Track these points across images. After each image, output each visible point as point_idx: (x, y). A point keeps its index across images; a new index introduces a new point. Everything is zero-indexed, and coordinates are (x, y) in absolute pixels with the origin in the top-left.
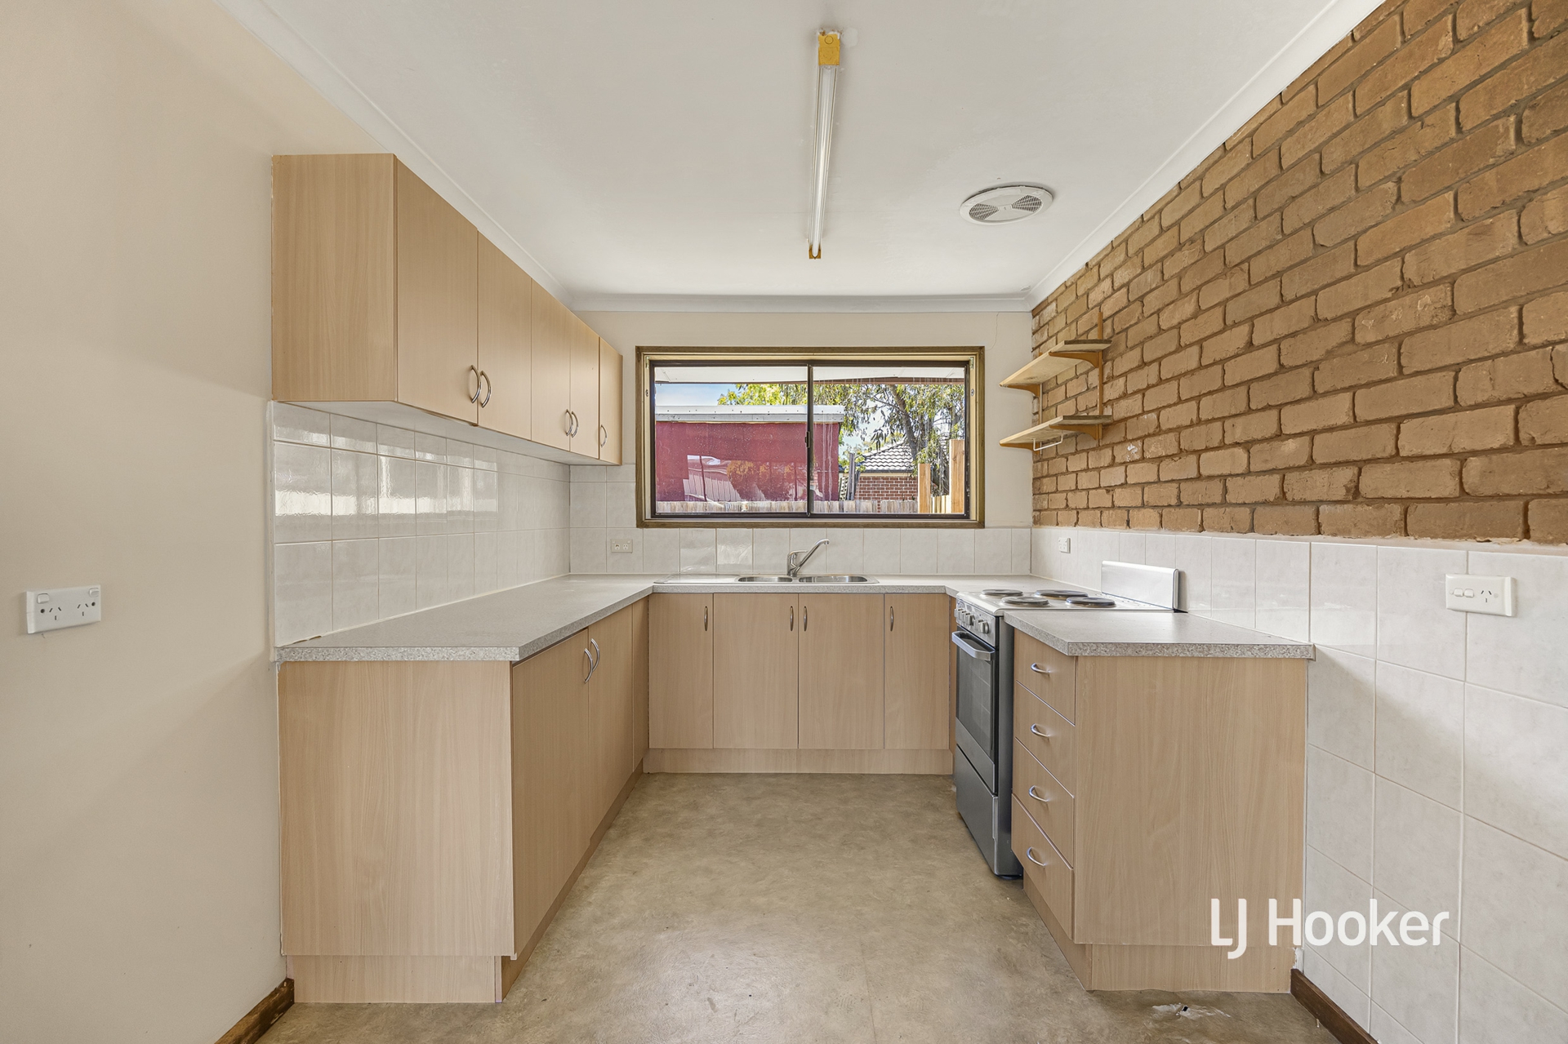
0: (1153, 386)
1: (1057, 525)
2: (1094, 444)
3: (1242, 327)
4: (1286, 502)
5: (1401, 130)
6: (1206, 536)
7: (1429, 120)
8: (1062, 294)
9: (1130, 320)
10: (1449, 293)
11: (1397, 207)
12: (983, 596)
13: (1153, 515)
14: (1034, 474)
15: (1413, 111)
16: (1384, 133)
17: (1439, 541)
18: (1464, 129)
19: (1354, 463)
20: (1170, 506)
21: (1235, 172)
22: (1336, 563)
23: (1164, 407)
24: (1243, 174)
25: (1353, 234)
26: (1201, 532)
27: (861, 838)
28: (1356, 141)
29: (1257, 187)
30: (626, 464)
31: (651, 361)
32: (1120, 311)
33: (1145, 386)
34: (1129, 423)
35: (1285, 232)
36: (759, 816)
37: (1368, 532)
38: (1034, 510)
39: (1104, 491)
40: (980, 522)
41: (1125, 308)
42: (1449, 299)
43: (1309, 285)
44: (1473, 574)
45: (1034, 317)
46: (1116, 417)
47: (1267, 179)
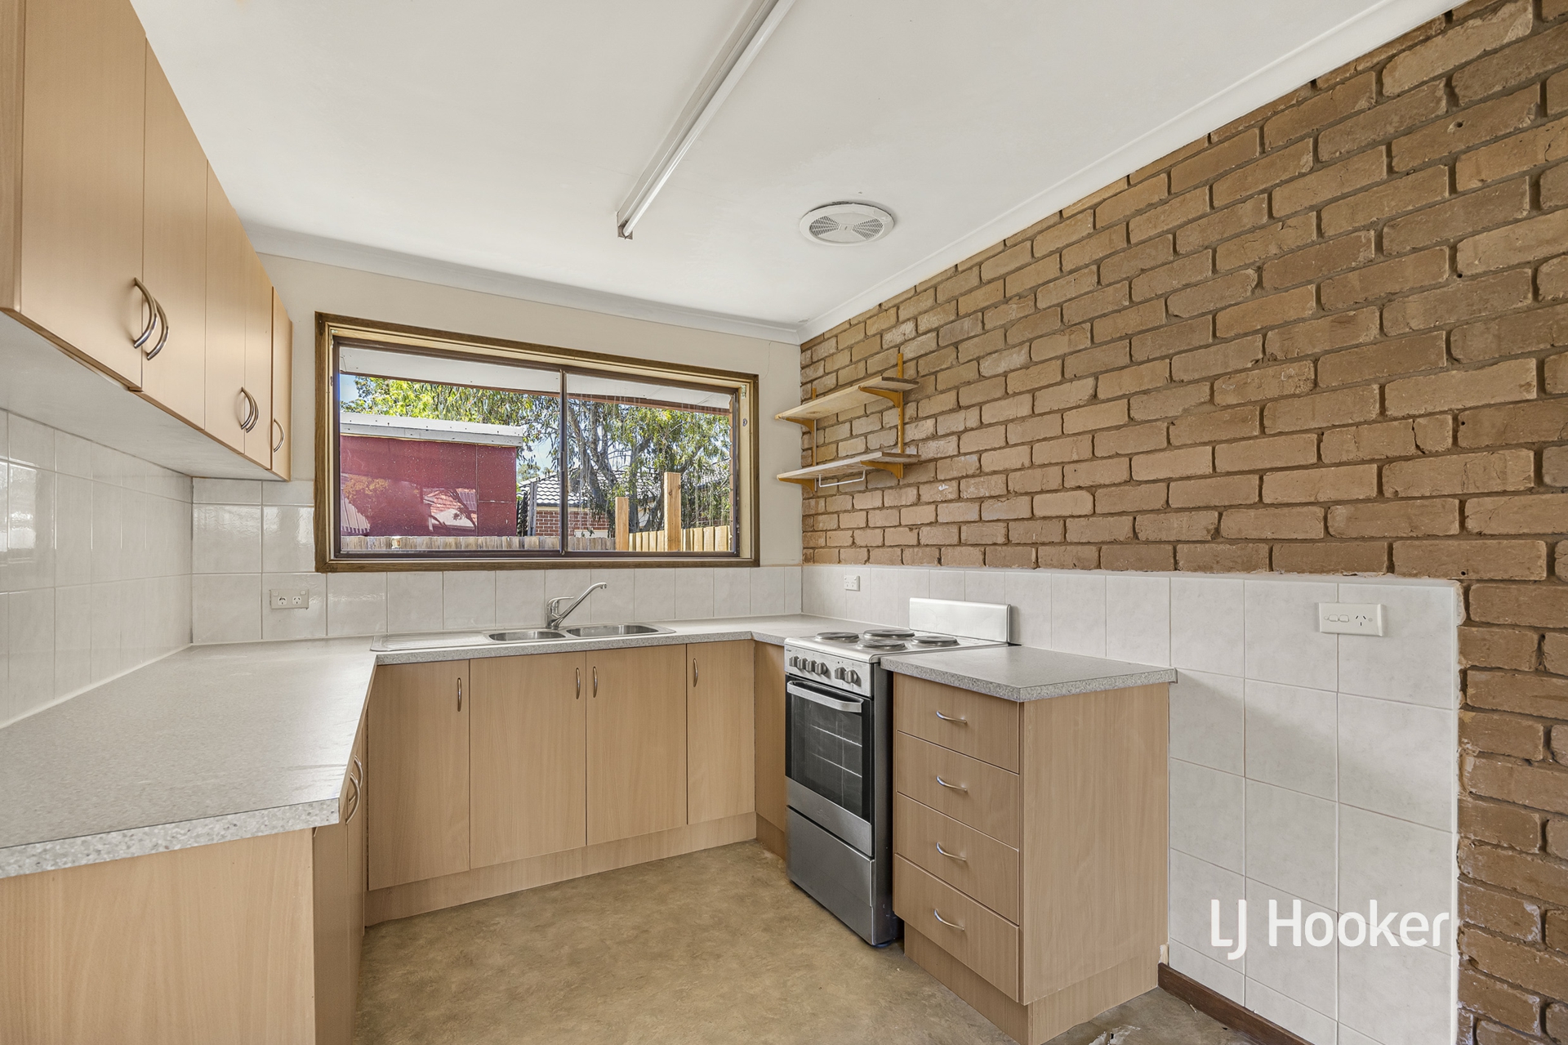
0: (972, 429)
1: (839, 562)
2: (893, 483)
3: (1085, 381)
4: (1137, 541)
5: (1263, 227)
6: (1043, 574)
7: (1289, 222)
8: (845, 331)
9: (940, 365)
10: (1312, 369)
11: (1256, 291)
12: (819, 639)
13: (976, 553)
14: (804, 511)
15: (1274, 212)
16: (1244, 226)
17: (1306, 576)
18: (1326, 235)
19: (1215, 508)
20: (995, 544)
21: (1074, 238)
22: (1199, 596)
23: (986, 450)
24: (1084, 242)
25: (1212, 309)
26: (1034, 569)
27: (709, 943)
28: (1214, 229)
29: (1101, 255)
30: (297, 479)
31: (335, 337)
32: (926, 354)
33: (961, 428)
34: (940, 463)
35: (1134, 299)
36: (566, 949)
37: (1232, 568)
38: (804, 548)
39: (907, 529)
40: (755, 560)
41: (933, 352)
42: (1312, 373)
43: (1163, 349)
44: (1344, 603)
45: (802, 351)
46: (924, 457)
47: (1113, 250)
